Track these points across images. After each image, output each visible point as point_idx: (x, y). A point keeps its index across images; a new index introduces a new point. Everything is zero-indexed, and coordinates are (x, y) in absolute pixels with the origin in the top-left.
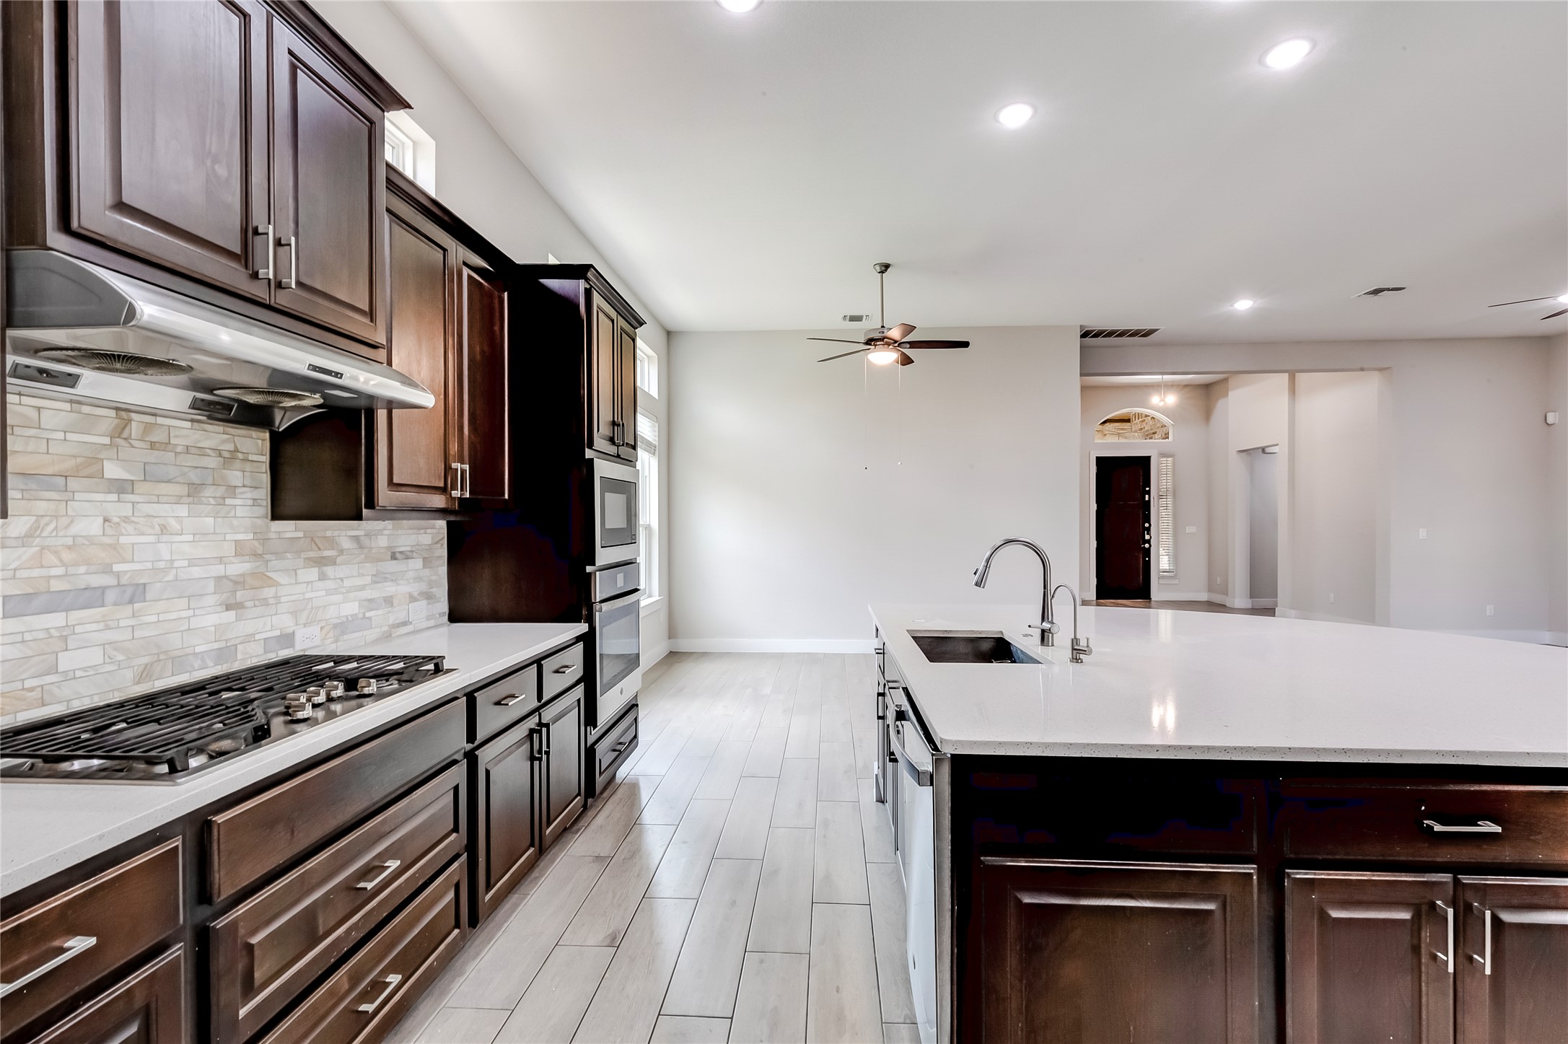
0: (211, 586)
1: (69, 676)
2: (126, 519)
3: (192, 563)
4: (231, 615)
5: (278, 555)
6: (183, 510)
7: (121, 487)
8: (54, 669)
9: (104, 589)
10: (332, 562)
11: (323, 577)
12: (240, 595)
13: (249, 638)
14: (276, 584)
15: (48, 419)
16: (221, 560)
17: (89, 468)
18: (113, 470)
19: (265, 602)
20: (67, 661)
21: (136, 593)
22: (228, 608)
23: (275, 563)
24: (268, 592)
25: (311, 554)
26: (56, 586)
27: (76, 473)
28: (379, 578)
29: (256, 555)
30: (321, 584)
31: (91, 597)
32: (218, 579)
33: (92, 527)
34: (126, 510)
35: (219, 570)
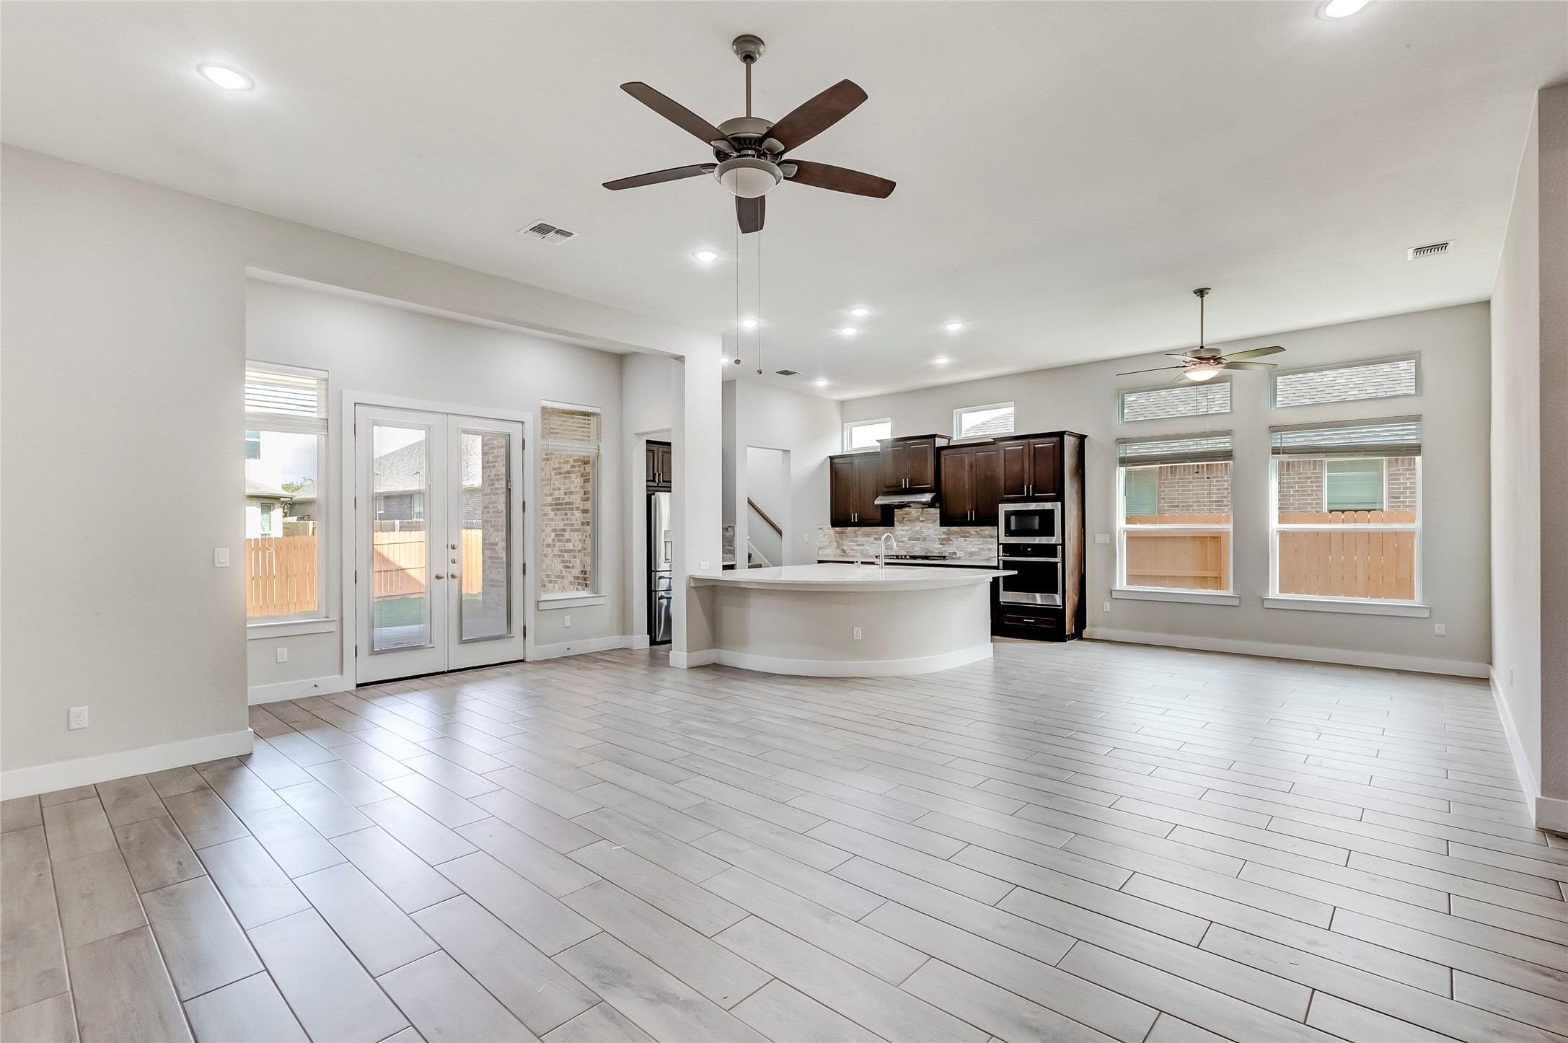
0: (937, 540)
1: (915, 551)
2: (926, 527)
3: (934, 535)
4: (942, 546)
5: (953, 534)
6: (932, 525)
7: (929, 522)
8: (913, 550)
9: (920, 538)
10: (968, 537)
11: (965, 540)
13: (946, 551)
14: (952, 540)
15: (916, 512)
16: (940, 535)
17: (918, 519)
18: (921, 519)
19: (950, 544)
20: (915, 549)
21: (925, 539)
22: (944, 544)
23: (952, 536)
24: (950, 542)
26: (914, 537)
27: (916, 520)
28: (984, 543)
29: (947, 534)
31: (918, 539)
32: (939, 539)
33: (918, 528)
34: (923, 525)
35: (939, 537)
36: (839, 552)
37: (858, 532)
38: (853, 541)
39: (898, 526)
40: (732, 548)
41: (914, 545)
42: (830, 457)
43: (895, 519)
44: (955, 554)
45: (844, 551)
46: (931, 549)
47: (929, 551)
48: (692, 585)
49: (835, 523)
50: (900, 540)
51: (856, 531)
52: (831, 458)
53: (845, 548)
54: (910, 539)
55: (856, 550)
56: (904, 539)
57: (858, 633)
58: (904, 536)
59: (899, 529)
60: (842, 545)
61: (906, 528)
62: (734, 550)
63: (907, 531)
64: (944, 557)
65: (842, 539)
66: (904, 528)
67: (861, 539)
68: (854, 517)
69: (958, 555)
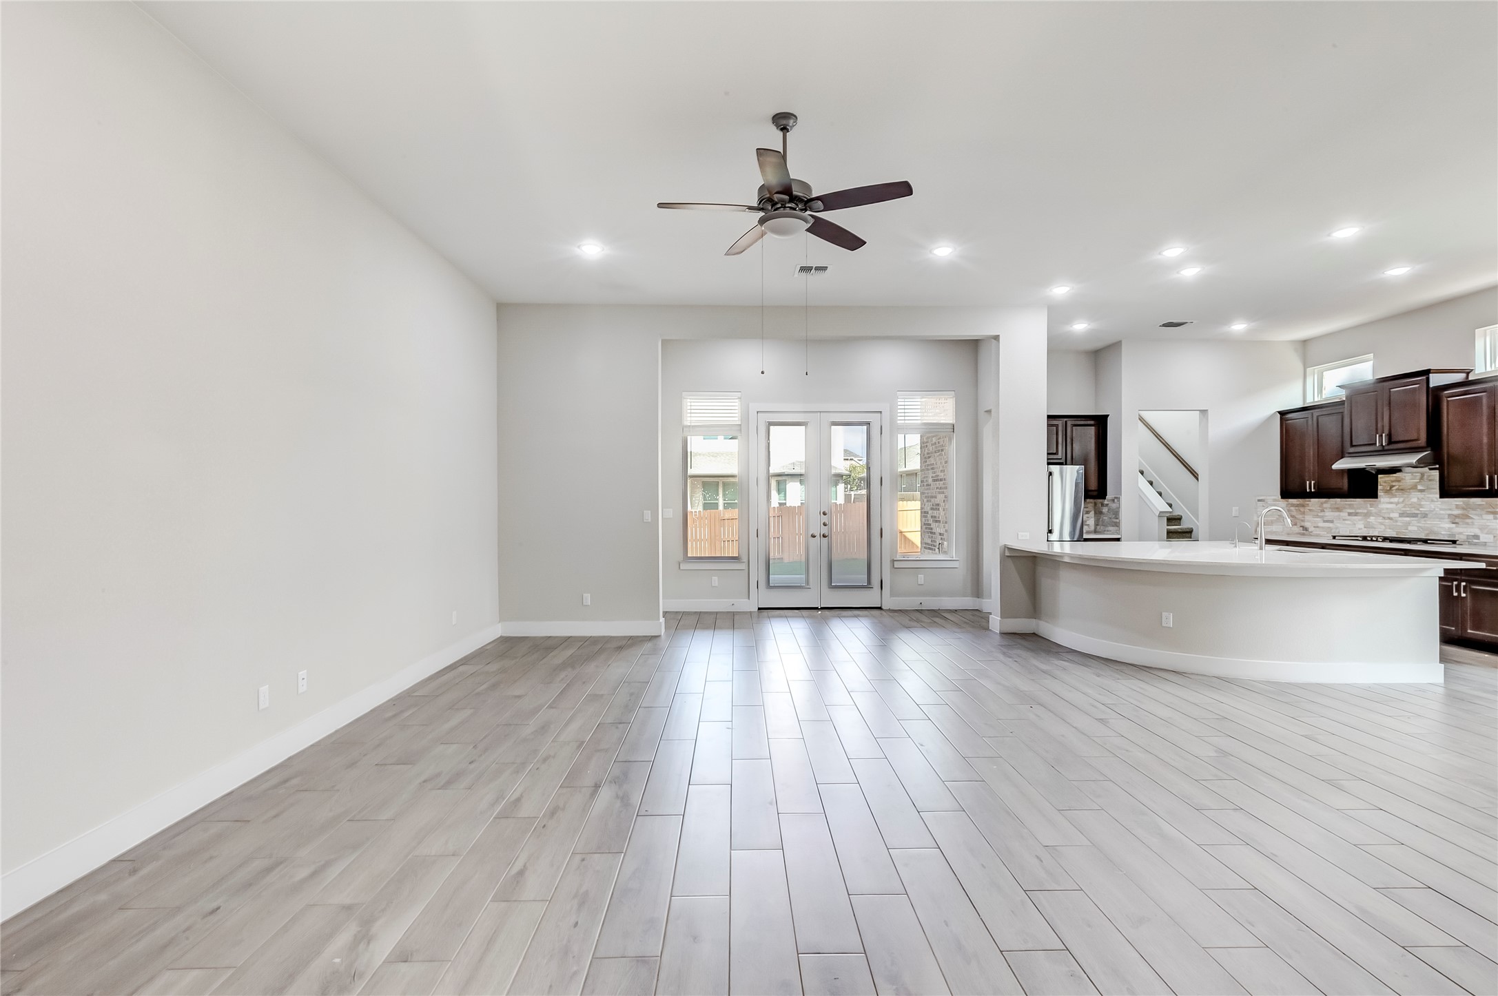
0: (1447, 516)
1: (1410, 531)
2: (1423, 498)
3: (1441, 509)
4: (1454, 525)
5: (1473, 509)
6: (1431, 496)
7: (1421, 491)
8: (1407, 529)
9: (1418, 514)
12: (1457, 520)
13: (1461, 533)
14: (1472, 518)
15: (1407, 478)
16: (1450, 509)
17: (1414, 487)
18: (1419, 487)
19: (1467, 524)
20: (1410, 528)
21: (1425, 516)
22: (1453, 523)
24: (1468, 521)
25: (1490, 510)
26: (1408, 512)
29: (1463, 509)
30: (1495, 521)
31: (1415, 515)
32: (1449, 515)
33: (1415, 500)
34: (1422, 496)
36: (1297, 529)
37: (1325, 505)
38: (1317, 516)
39: (1383, 500)
40: (1118, 521)
41: (1409, 523)
42: (1279, 412)
43: (1379, 487)
44: (1477, 537)
45: (1305, 529)
46: (1436, 529)
47: (1432, 532)
48: (1007, 554)
49: (1286, 493)
50: (1386, 516)
51: (1322, 504)
52: (1282, 414)
53: (1307, 524)
54: (1402, 515)
55: (1322, 527)
56: (1392, 515)
57: (1169, 620)
58: (1392, 511)
59: (1385, 502)
60: (1303, 521)
61: (1396, 500)
62: (1119, 523)
63: (1397, 504)
64: (1454, 542)
65: (1304, 513)
66: (1392, 500)
67: (1329, 514)
68: (1310, 485)
69: (1482, 540)
